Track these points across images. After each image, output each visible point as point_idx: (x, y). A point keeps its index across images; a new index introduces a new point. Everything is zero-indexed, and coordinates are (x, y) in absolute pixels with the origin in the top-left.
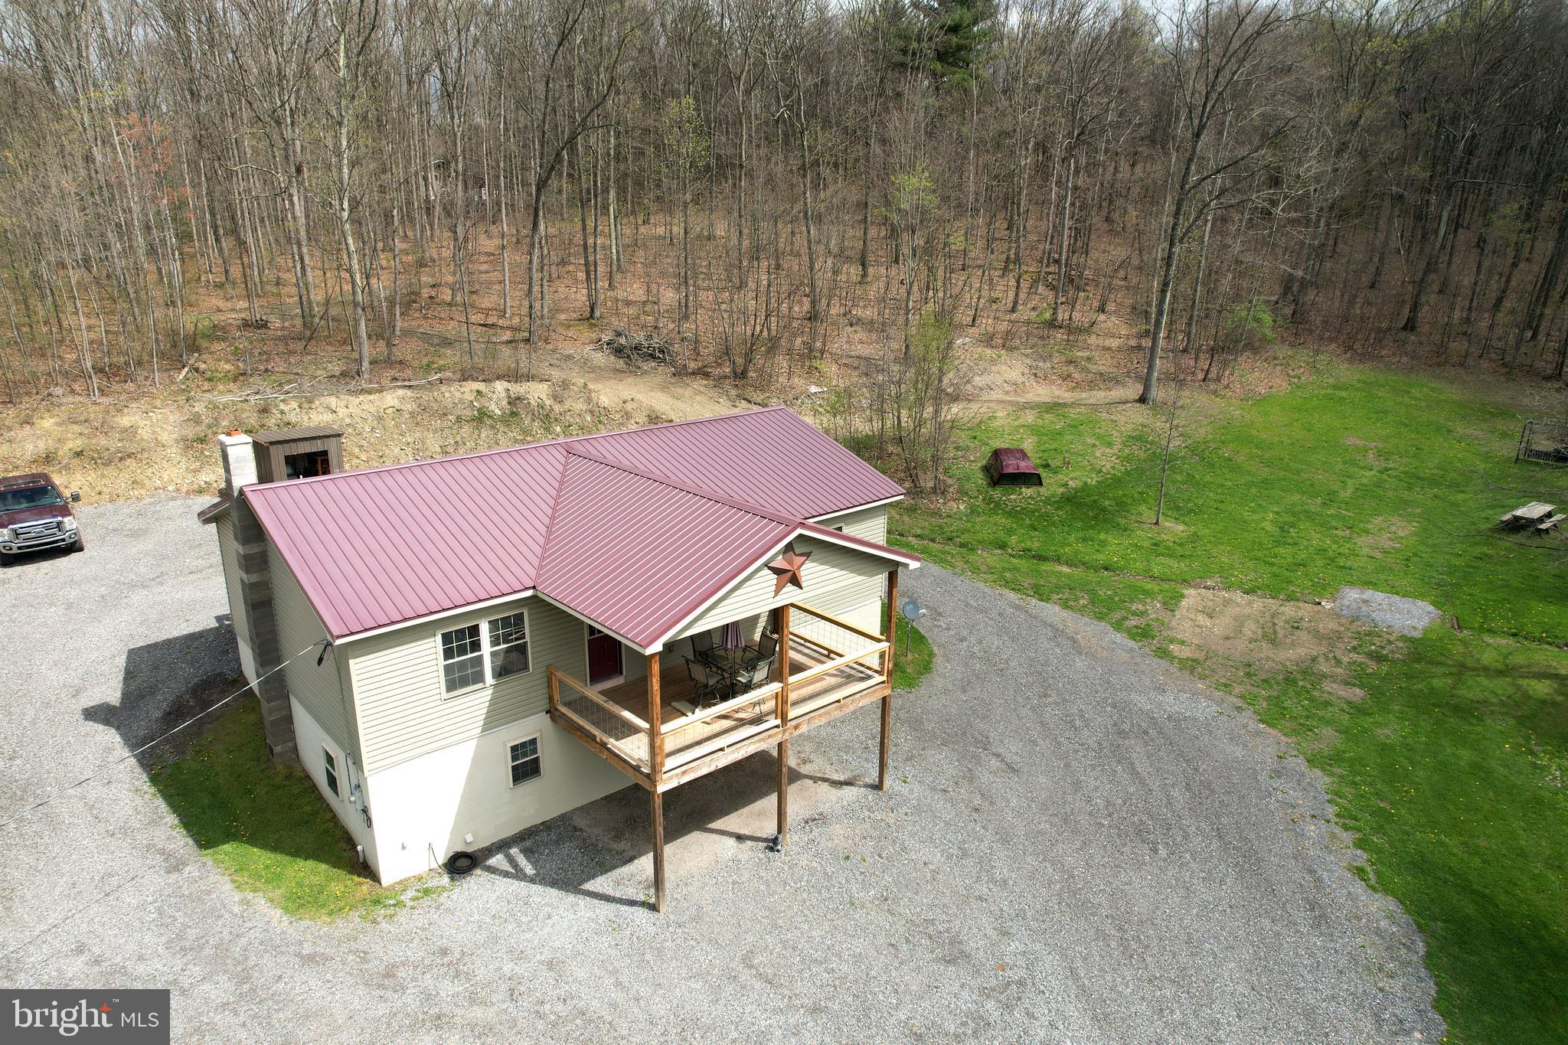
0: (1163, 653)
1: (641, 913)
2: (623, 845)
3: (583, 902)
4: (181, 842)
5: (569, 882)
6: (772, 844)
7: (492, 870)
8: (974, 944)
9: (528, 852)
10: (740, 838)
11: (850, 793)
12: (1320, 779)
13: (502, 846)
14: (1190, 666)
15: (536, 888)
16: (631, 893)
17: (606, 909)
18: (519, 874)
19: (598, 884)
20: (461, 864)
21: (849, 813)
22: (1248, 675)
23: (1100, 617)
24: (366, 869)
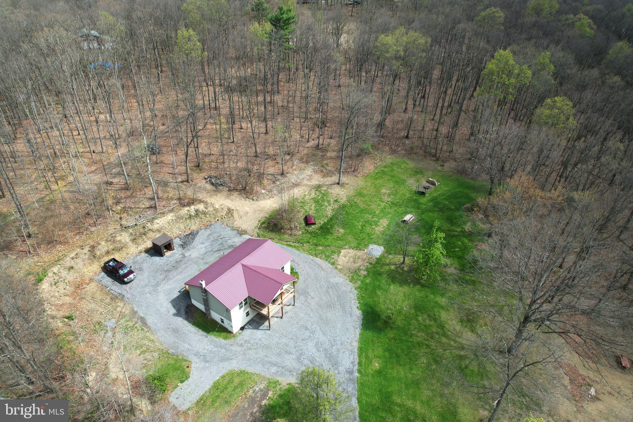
0: (336, 268)
1: (268, 331)
2: (262, 321)
3: (260, 331)
4: (205, 333)
5: (257, 328)
6: (282, 318)
7: (246, 329)
8: (309, 327)
9: (250, 325)
10: (277, 317)
11: (290, 307)
12: (356, 292)
13: (246, 325)
14: (340, 270)
15: (253, 330)
16: (265, 328)
17: (263, 331)
18: (250, 329)
19: (261, 328)
20: (242, 329)
21: (290, 310)
22: (349, 271)
23: (326, 260)
24: (230, 332)
